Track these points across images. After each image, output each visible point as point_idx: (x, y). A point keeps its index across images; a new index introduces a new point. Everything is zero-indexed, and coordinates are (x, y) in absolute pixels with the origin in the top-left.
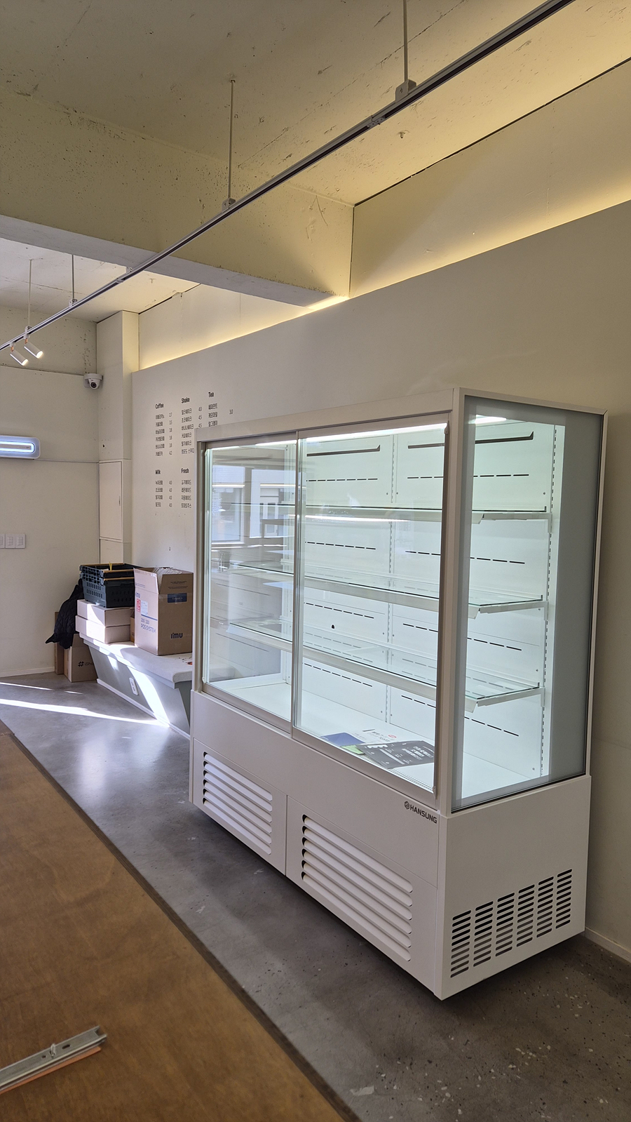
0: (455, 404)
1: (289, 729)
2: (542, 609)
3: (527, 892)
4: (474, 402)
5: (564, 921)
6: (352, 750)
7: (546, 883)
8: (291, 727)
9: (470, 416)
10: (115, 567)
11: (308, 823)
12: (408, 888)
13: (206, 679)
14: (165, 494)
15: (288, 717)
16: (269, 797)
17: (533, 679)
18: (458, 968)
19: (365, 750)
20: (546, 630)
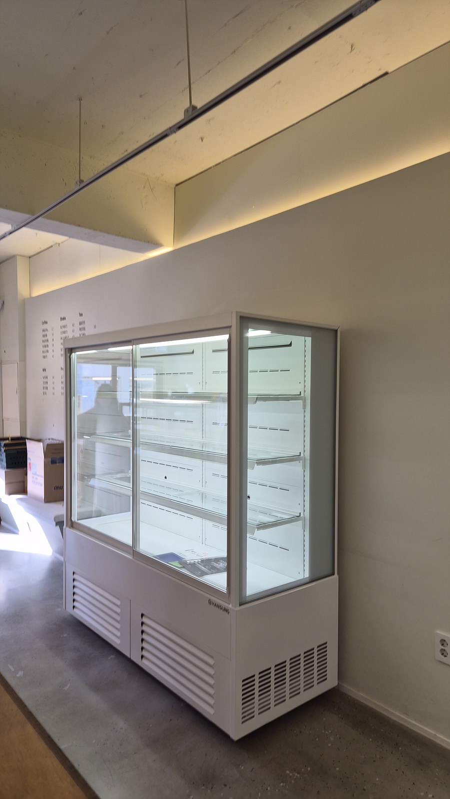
0: (234, 322)
1: (132, 552)
2: (301, 461)
3: (295, 660)
4: (247, 321)
5: (323, 679)
6: (175, 565)
7: (309, 653)
8: (133, 550)
9: (244, 331)
10: (13, 439)
11: (145, 620)
12: (211, 662)
13: (75, 518)
14: (50, 385)
15: (130, 543)
16: (118, 603)
17: (296, 510)
18: (247, 717)
19: (184, 564)
20: (304, 476)
